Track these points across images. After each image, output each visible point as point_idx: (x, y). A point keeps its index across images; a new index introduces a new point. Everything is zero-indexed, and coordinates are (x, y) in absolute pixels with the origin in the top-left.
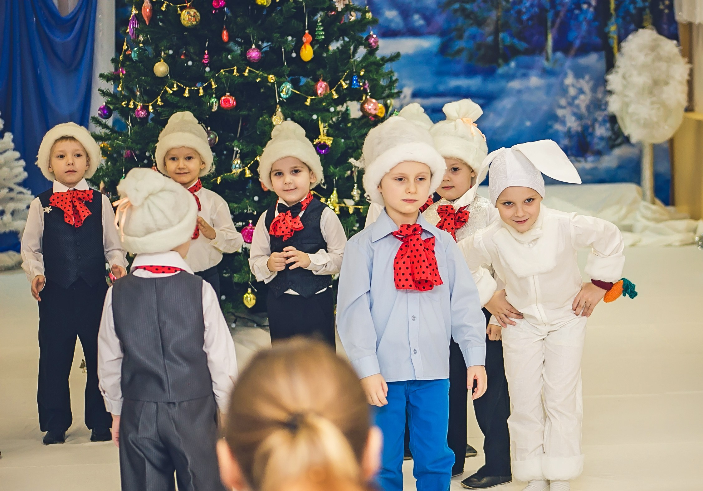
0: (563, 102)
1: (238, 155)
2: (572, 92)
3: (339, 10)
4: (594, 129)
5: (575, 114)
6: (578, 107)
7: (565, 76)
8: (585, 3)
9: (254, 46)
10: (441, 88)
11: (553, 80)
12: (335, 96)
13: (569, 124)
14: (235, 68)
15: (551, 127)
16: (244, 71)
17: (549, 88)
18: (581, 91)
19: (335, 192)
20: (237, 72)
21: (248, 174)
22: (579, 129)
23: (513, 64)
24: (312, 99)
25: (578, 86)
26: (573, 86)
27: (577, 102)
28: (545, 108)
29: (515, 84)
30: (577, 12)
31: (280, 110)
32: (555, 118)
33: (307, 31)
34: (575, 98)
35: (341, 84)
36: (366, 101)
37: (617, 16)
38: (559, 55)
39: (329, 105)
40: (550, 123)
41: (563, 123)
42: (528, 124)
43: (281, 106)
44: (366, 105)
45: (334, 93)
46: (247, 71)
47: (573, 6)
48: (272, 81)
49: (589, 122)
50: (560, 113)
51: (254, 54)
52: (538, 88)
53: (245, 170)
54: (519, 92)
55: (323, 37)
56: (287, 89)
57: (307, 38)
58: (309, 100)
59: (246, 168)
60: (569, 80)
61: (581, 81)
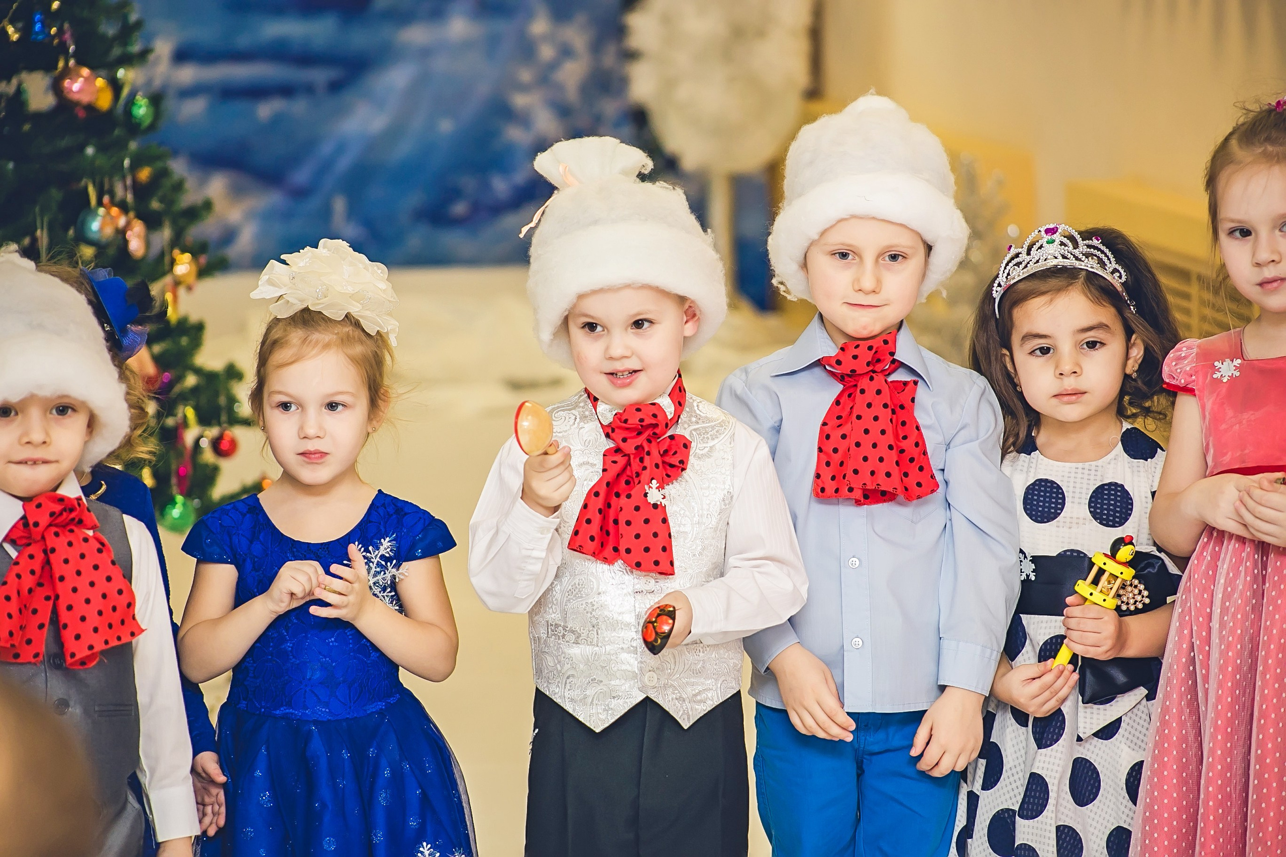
2: (547, 52)
6: (560, 87)
7: (530, 16)
10: (243, 41)
11: (502, 26)
17: (492, 43)
18: (566, 52)
25: (560, 39)
26: (548, 39)
27: (557, 76)
28: (483, 90)
32: (506, 113)
34: (553, 66)
36: (66, 73)
40: (495, 125)
42: (446, 126)
44: (67, 83)
50: (520, 101)
52: (466, 45)
54: (425, 53)
60: (540, 26)
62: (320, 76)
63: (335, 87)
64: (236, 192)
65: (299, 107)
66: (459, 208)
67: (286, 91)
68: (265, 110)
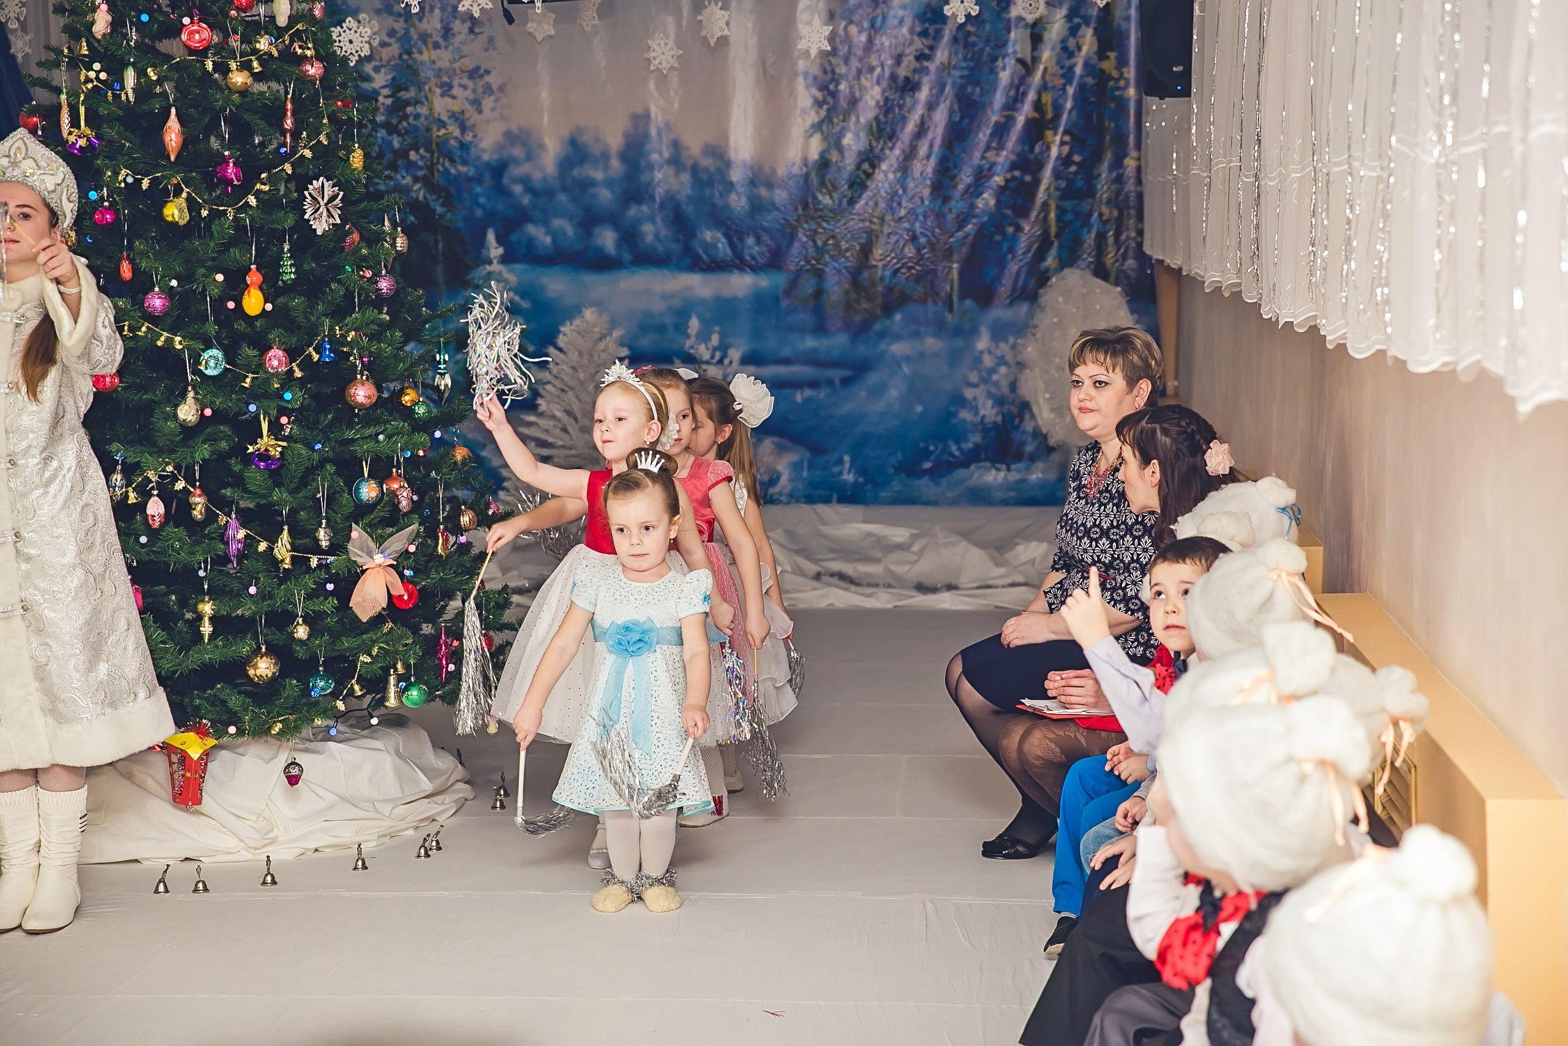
0: (974, 377)
1: (119, 467)
2: (988, 361)
3: (319, 232)
4: (1022, 420)
5: (990, 396)
8: (1010, 225)
9: (157, 289)
11: (959, 343)
12: (298, 374)
13: (982, 412)
14: (127, 323)
15: (955, 414)
16: (139, 329)
19: (285, 532)
20: (129, 330)
21: (132, 498)
22: (999, 419)
23: (898, 317)
24: (253, 378)
25: (999, 353)
26: (990, 352)
27: (995, 377)
29: (898, 348)
30: (998, 238)
31: (191, 394)
32: (961, 401)
33: (253, 267)
34: (992, 371)
35: (310, 356)
37: (1060, 246)
38: (969, 303)
39: (284, 387)
40: (952, 409)
41: (975, 409)
42: (919, 409)
43: (194, 388)
44: (354, 390)
45: (296, 369)
46: (144, 329)
47: (993, 229)
48: (179, 347)
49: (1015, 410)
51: (156, 302)
53: (127, 492)
55: (293, 276)
56: (213, 362)
57: (254, 278)
58: (248, 380)
59: (130, 489)
60: (983, 343)
61: (1002, 344)
62: (836, 374)
63: (846, 382)
64: (781, 449)
65: (822, 394)
66: (927, 465)
67: (814, 384)
68: (799, 397)
